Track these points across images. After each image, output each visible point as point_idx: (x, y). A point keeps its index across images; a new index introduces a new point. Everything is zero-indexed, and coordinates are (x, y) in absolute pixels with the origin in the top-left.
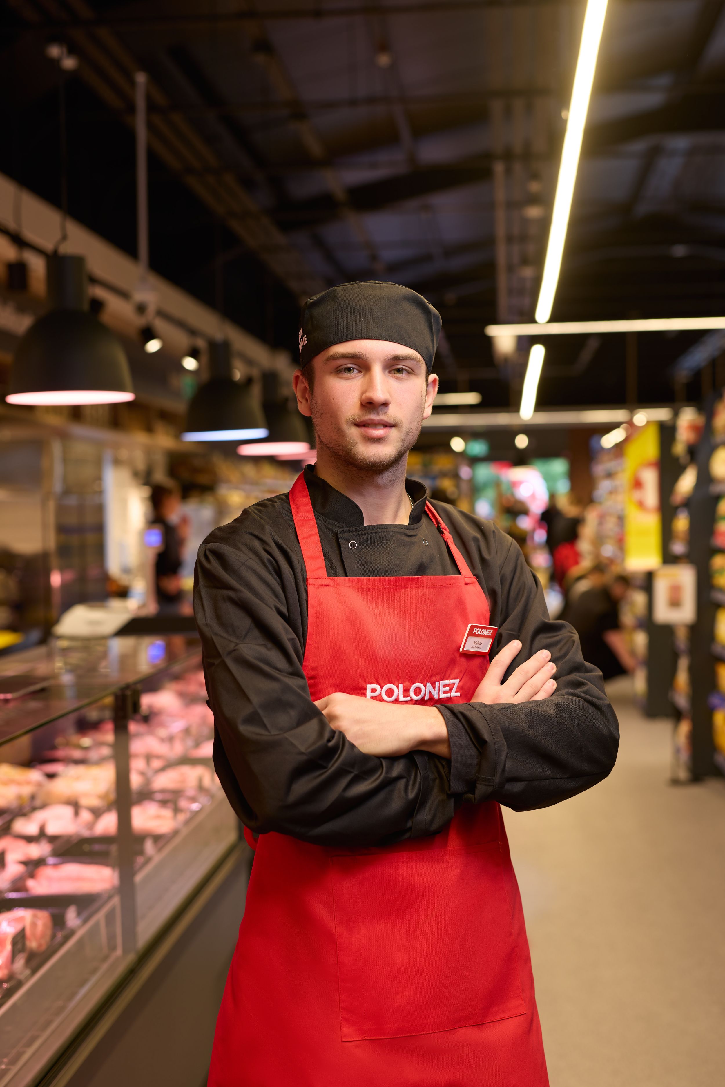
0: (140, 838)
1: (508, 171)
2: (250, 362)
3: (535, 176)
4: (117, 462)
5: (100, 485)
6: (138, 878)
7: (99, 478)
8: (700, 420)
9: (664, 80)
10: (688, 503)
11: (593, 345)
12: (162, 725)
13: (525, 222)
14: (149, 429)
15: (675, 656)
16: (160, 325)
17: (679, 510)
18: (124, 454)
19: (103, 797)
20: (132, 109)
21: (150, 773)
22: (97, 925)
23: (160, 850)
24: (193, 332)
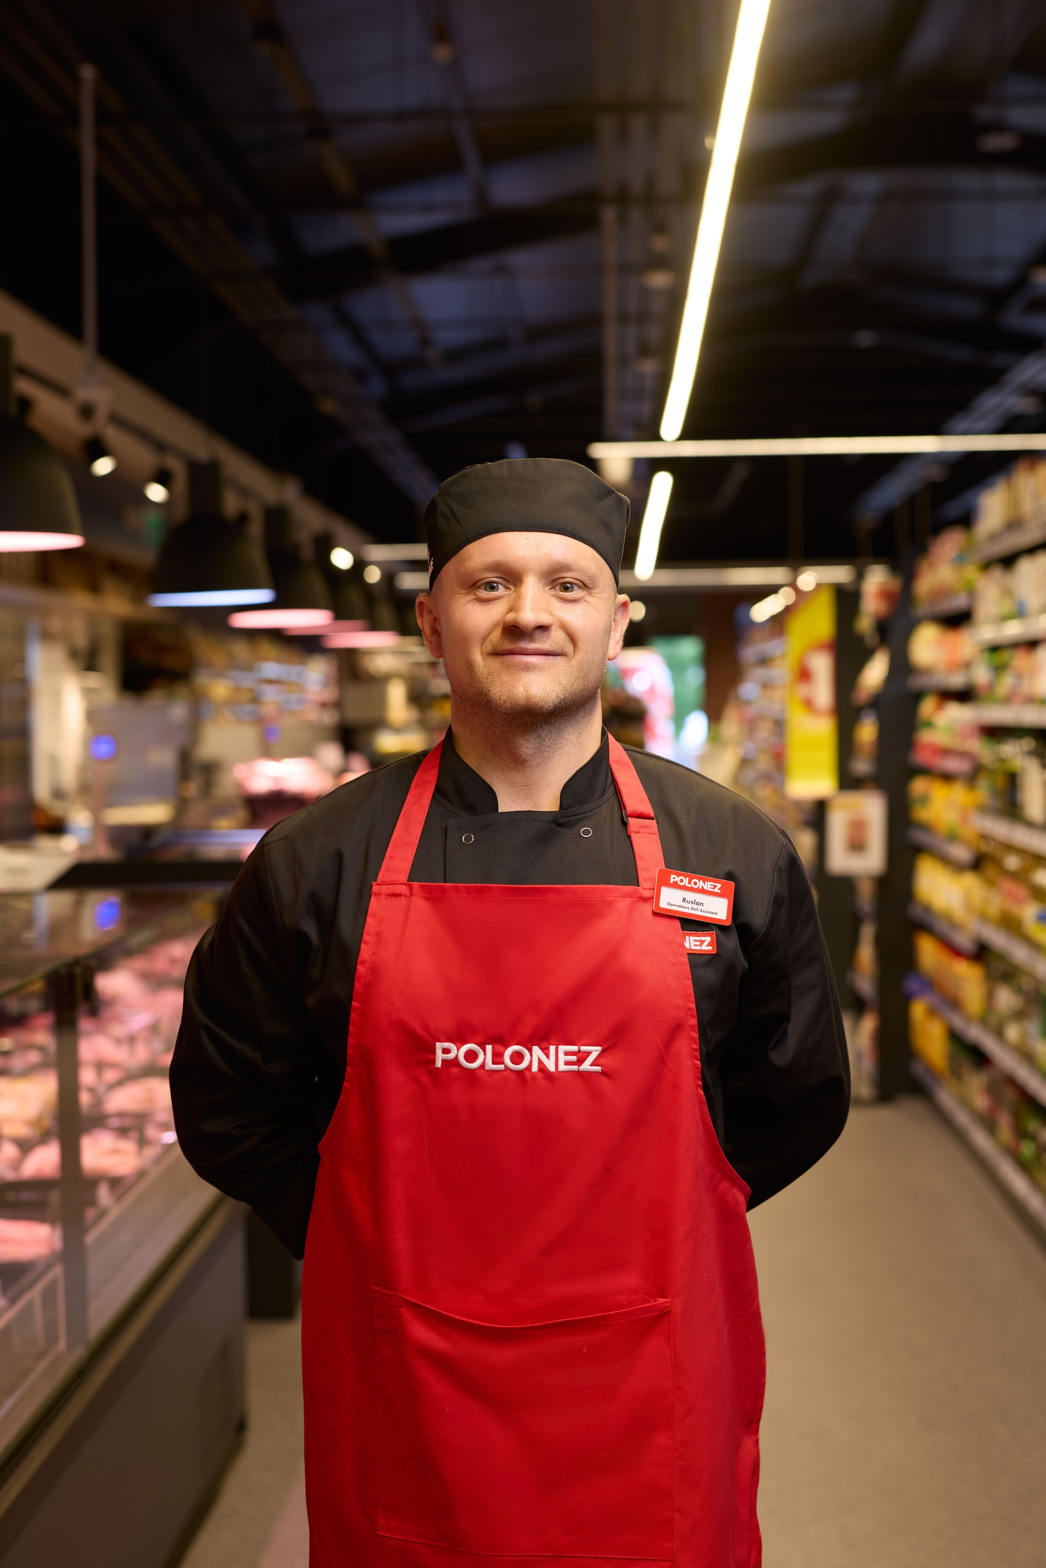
0: (92, 1182)
1: (623, 219)
2: (244, 492)
3: (661, 228)
4: (46, 636)
5: (23, 669)
6: (91, 1238)
7: (21, 660)
8: (895, 584)
9: (845, 93)
10: (876, 703)
11: (740, 473)
12: (119, 1019)
13: (646, 293)
14: (94, 588)
15: (857, 921)
16: (113, 435)
17: (864, 712)
18: (56, 624)
19: (34, 1123)
20: (74, 118)
21: (102, 1089)
22: (29, 1307)
23: (119, 1198)
24: (161, 447)
